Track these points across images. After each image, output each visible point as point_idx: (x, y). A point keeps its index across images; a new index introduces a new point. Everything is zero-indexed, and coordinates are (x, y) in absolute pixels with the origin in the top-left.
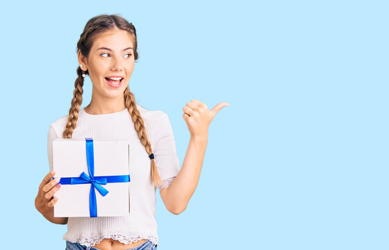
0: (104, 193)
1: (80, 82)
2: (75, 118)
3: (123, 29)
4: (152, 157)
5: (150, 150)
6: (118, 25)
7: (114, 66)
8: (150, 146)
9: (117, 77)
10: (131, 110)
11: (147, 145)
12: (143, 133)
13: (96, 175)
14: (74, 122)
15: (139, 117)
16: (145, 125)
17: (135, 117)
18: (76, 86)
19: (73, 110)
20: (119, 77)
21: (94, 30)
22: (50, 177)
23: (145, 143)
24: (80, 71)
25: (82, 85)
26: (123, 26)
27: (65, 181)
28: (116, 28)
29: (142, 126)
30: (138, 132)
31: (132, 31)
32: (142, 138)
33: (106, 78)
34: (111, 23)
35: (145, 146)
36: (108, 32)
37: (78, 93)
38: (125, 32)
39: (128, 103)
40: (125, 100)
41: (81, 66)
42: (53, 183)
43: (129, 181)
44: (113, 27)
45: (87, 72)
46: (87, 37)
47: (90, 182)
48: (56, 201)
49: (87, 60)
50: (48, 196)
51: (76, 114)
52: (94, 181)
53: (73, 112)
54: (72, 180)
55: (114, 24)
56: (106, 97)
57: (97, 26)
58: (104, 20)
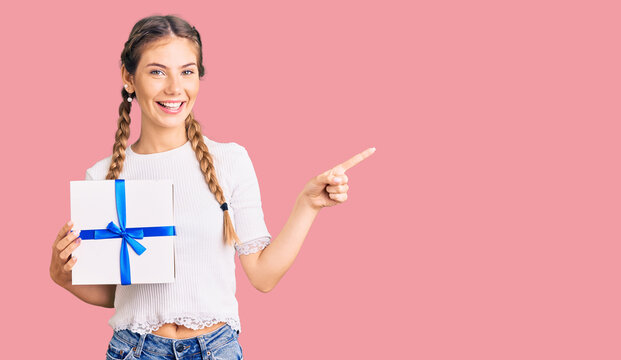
0: (139, 251)
1: (126, 108)
2: (121, 158)
3: (182, 36)
4: (224, 207)
5: (222, 198)
6: (176, 31)
7: (170, 88)
8: (221, 193)
9: (174, 102)
10: (196, 144)
11: (217, 192)
12: (212, 175)
13: (129, 225)
14: (120, 163)
15: (206, 154)
16: (214, 164)
17: (201, 155)
18: (121, 114)
19: (118, 147)
20: (177, 102)
21: (142, 38)
22: (67, 229)
23: (214, 189)
24: (125, 94)
25: (128, 112)
26: (183, 31)
27: (87, 235)
28: (172, 35)
29: (210, 166)
30: (205, 174)
31: (196, 38)
32: (211, 182)
33: (159, 103)
34: (166, 27)
35: (215, 194)
36: (162, 41)
37: (124, 122)
38: (185, 40)
39: (192, 134)
40: (187, 130)
41: (126, 86)
42: (70, 237)
43: (174, 234)
44: (168, 33)
45: (133, 95)
46: (133, 47)
47: (121, 236)
48: (74, 263)
49: (134, 79)
50: (64, 256)
51: (122, 152)
52: (126, 236)
53: (118, 150)
54: (96, 233)
55: (169, 29)
56: (161, 128)
57: (147, 32)
58: (156, 23)
